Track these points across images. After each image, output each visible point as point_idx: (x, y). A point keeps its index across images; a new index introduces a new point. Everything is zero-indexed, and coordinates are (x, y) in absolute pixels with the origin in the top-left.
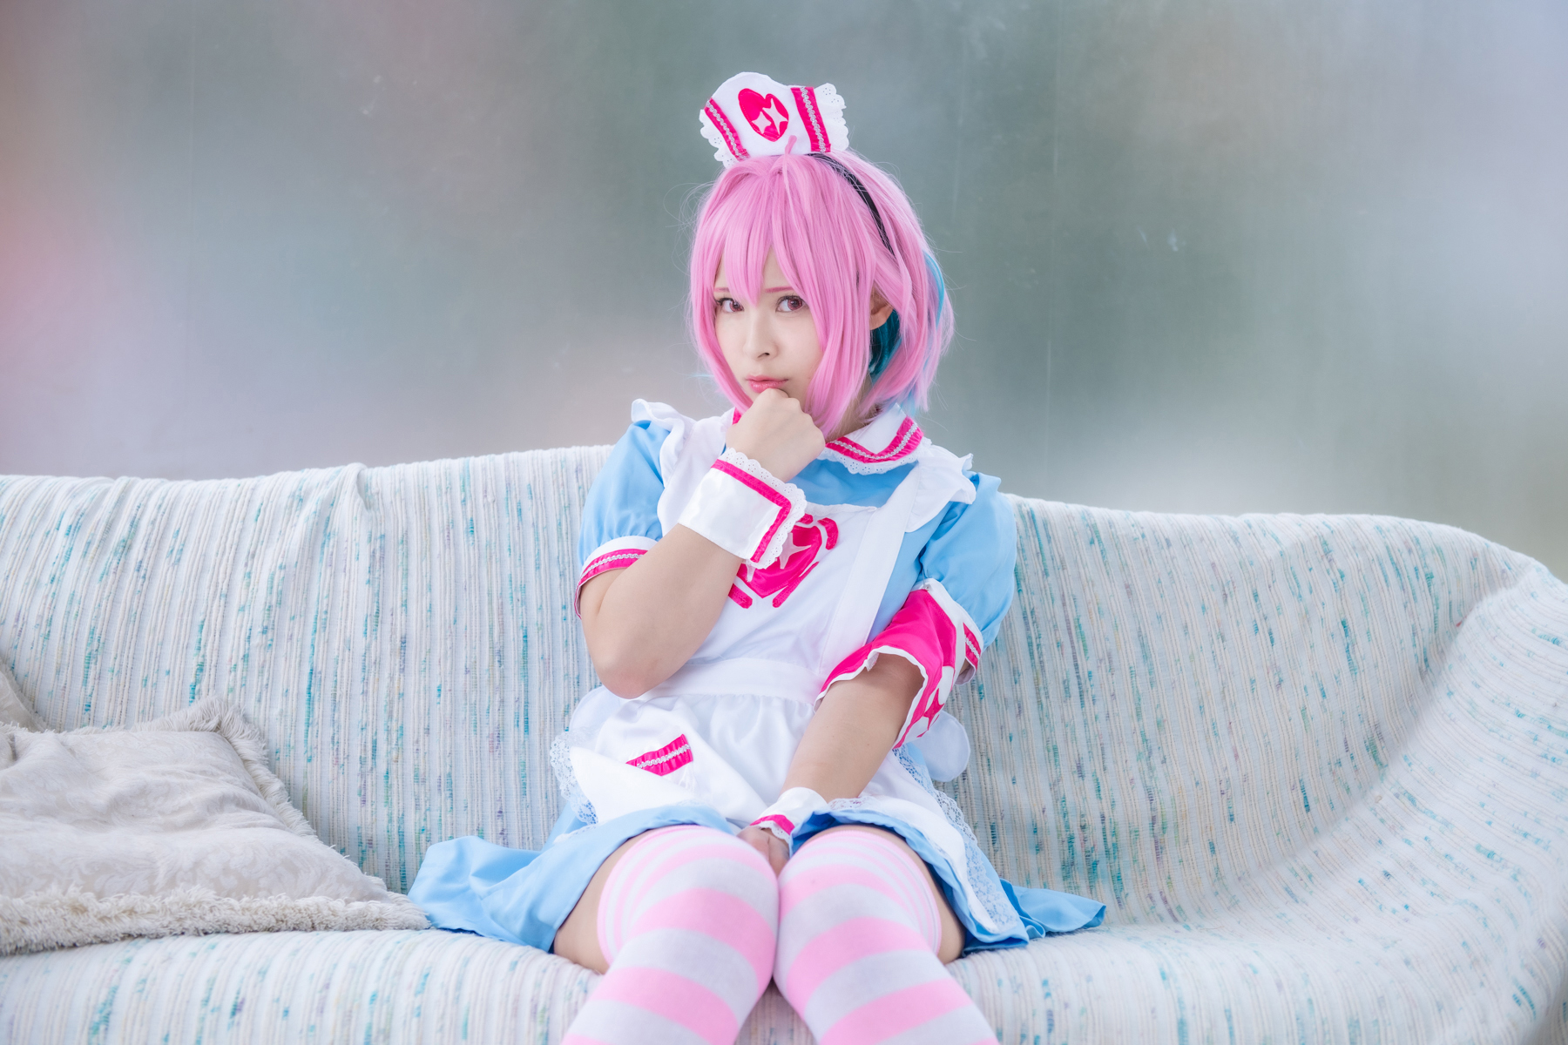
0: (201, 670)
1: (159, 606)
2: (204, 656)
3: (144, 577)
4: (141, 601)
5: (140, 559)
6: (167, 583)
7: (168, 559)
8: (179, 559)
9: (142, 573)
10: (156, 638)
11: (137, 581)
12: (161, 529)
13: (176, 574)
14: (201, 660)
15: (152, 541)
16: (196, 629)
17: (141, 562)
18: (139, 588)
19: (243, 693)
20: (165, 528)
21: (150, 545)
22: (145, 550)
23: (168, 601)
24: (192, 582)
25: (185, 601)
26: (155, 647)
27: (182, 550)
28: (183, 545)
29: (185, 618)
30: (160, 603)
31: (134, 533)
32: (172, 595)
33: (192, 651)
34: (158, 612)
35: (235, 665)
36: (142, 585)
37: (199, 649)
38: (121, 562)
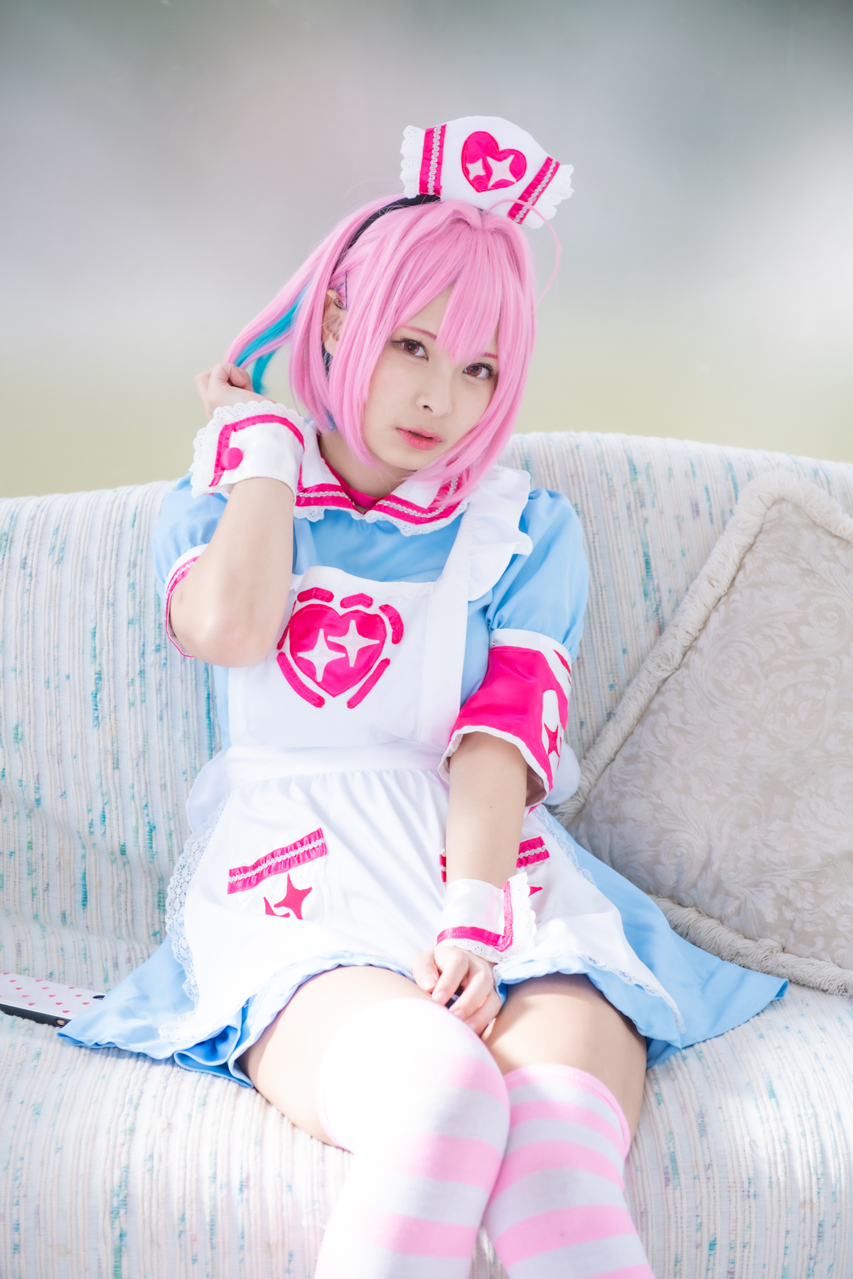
0: (100, 679)
1: (50, 607)
2: (100, 665)
3: (31, 575)
4: (31, 600)
5: (24, 556)
6: (54, 583)
7: (51, 557)
8: (62, 558)
9: (28, 571)
10: (52, 640)
11: (25, 579)
12: (41, 524)
13: (61, 575)
14: (98, 669)
15: (34, 536)
16: (89, 636)
17: (25, 559)
18: (27, 587)
19: (144, 709)
20: (44, 524)
21: (33, 540)
22: (28, 544)
23: (57, 602)
24: (78, 585)
25: (74, 605)
26: (52, 650)
27: (63, 548)
28: (64, 543)
29: (76, 621)
30: (50, 603)
31: (15, 526)
32: (60, 596)
33: (88, 658)
34: (49, 613)
35: (133, 680)
36: (30, 583)
37: (95, 657)
38: (6, 557)
